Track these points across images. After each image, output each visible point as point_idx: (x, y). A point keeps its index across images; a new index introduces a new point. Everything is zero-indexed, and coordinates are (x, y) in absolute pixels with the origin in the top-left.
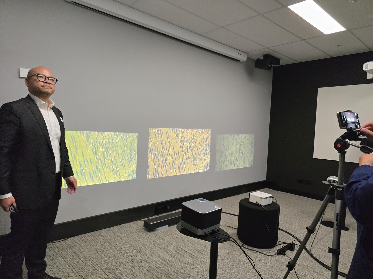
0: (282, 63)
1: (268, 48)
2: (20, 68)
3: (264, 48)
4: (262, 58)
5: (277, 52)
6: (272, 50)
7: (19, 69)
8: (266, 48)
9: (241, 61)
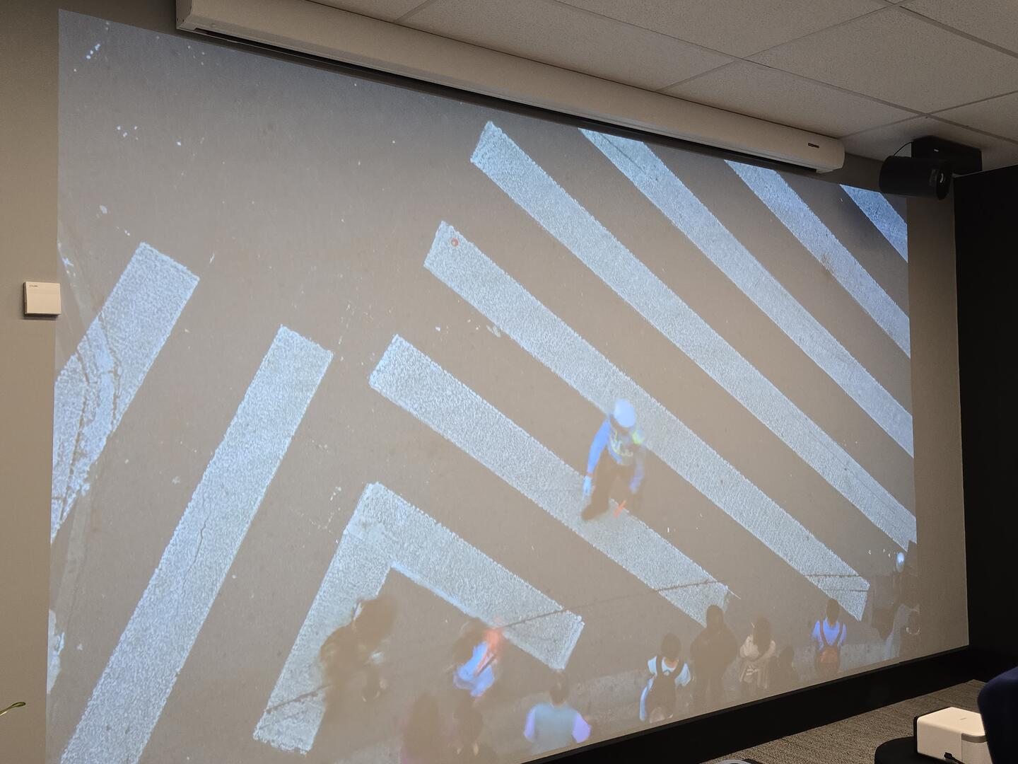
0: (989, 162)
1: (928, 115)
2: (28, 284)
3: (913, 115)
4: (907, 152)
5: (967, 127)
6: (946, 121)
7: (24, 286)
8: (921, 114)
9: (819, 169)
